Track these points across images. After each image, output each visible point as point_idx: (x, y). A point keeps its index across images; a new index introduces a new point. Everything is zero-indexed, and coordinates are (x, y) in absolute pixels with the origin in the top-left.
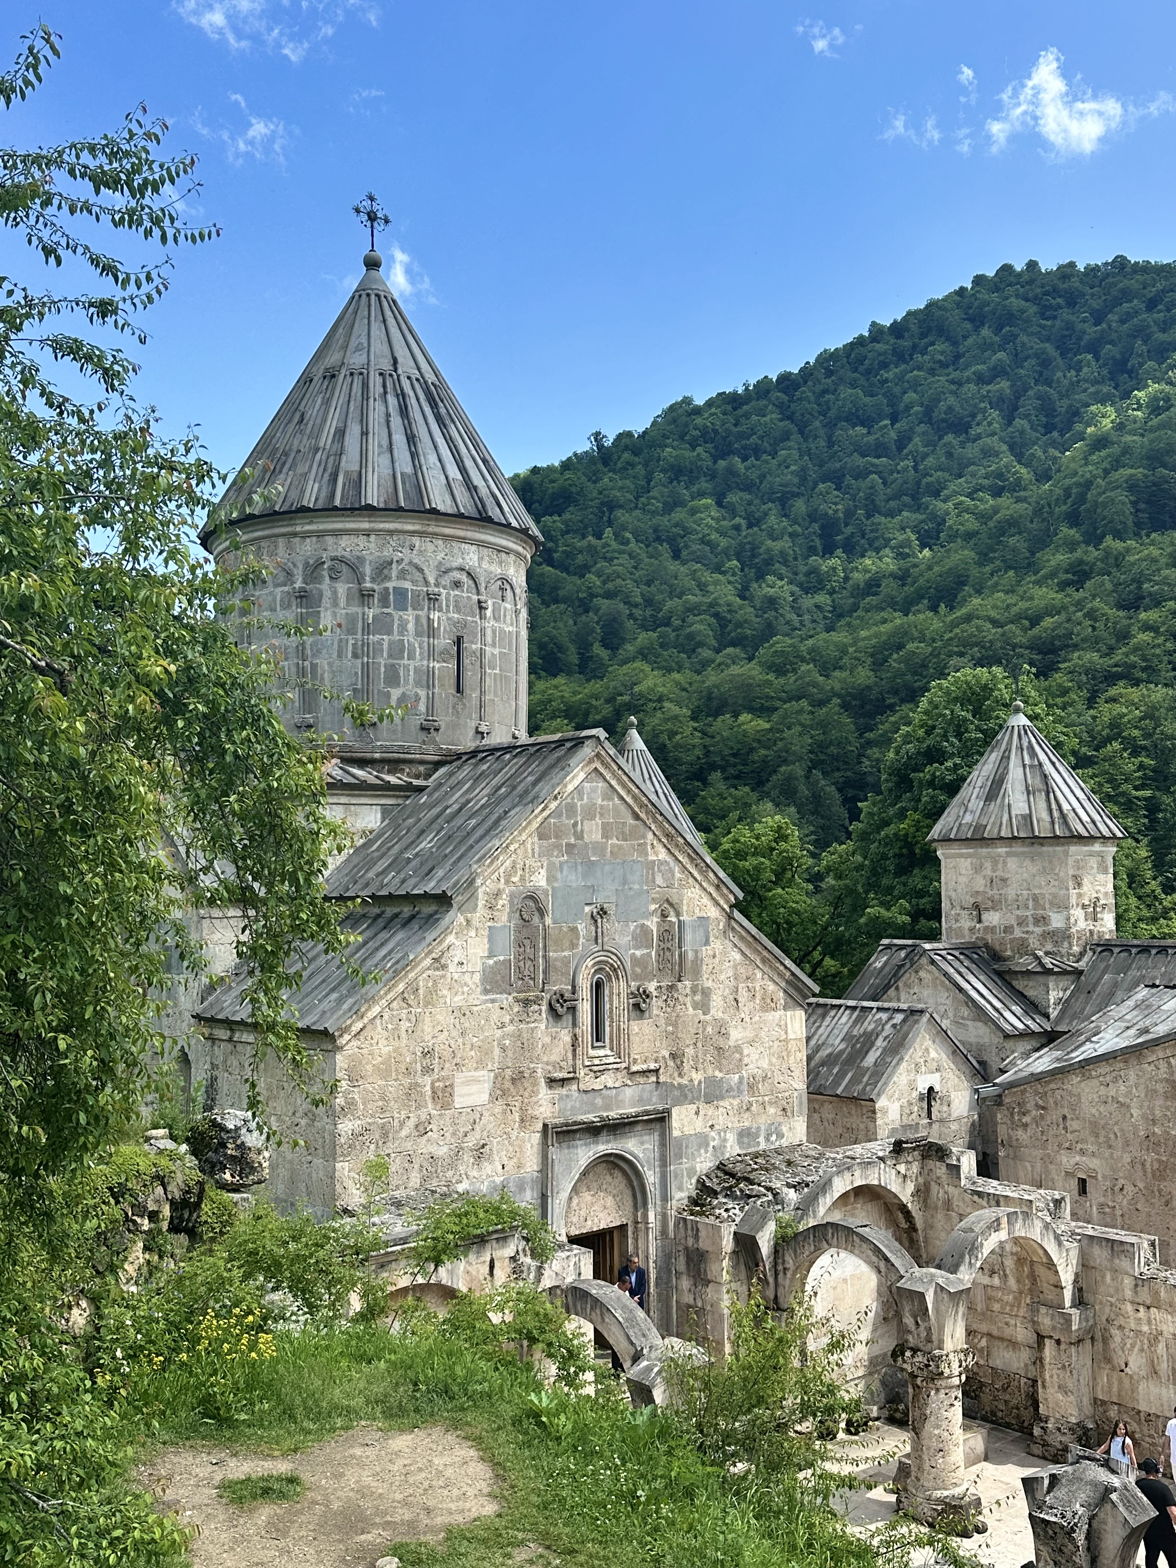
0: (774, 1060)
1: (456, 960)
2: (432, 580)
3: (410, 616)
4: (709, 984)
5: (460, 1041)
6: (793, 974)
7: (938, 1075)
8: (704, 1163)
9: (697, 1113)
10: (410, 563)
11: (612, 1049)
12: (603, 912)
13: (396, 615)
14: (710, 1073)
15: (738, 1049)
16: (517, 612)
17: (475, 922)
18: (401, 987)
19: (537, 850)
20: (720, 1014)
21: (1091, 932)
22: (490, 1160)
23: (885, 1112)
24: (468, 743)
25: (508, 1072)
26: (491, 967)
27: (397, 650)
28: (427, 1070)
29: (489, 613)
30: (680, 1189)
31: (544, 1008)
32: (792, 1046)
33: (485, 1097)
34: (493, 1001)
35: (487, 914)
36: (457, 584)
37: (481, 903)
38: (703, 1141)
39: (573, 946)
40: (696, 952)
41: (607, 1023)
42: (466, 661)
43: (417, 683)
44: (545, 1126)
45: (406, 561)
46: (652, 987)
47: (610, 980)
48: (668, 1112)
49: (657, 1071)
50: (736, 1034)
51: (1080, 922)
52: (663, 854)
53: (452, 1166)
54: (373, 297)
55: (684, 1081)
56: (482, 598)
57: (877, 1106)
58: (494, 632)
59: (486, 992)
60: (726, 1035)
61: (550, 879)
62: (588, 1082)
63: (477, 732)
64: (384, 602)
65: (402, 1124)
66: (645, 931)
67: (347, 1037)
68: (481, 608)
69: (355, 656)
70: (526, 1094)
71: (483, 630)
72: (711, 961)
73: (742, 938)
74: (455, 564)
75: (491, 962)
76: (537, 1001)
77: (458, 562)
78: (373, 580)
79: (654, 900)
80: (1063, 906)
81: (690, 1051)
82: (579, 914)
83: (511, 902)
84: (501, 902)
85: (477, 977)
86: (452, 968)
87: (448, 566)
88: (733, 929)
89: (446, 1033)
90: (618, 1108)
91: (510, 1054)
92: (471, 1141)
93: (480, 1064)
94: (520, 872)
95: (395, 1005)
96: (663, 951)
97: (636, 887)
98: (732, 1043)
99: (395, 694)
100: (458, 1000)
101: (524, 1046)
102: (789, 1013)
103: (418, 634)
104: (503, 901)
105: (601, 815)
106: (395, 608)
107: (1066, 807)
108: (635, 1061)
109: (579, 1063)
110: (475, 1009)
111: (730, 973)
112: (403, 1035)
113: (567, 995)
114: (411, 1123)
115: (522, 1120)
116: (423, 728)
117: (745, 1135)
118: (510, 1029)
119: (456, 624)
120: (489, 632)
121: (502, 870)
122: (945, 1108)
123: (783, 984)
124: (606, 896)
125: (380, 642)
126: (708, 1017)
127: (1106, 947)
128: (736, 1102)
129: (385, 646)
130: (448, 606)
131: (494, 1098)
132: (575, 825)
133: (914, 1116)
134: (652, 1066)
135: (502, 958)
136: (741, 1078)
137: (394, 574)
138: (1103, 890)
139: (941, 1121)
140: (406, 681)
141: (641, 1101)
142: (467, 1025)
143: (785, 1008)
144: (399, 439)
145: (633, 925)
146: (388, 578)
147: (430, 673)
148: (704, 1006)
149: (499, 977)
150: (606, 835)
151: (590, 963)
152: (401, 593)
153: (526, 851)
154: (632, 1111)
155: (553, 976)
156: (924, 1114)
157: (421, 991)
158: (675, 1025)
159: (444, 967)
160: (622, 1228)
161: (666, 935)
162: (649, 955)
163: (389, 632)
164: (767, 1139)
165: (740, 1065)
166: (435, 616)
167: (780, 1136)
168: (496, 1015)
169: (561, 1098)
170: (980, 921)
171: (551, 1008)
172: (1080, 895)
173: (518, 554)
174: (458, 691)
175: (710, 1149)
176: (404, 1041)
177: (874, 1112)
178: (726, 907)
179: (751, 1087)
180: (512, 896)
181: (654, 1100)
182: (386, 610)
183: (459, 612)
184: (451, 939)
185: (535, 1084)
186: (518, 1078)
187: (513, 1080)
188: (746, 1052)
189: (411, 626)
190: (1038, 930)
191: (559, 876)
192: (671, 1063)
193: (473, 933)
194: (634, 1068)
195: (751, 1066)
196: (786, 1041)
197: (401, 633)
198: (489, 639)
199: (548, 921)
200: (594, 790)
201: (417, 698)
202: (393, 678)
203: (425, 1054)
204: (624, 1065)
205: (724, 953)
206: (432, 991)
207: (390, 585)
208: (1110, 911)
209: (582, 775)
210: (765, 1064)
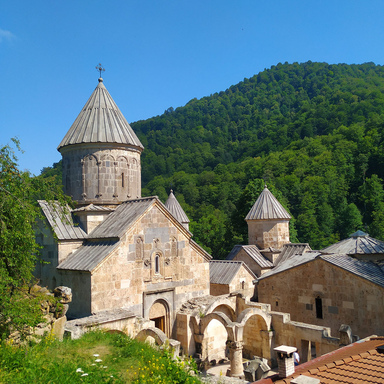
0: (201, 275)
1: (121, 253)
2: (116, 159)
3: (110, 168)
4: (185, 257)
5: (122, 272)
6: (206, 254)
7: (245, 278)
8: (184, 301)
9: (182, 289)
10: (110, 155)
11: (160, 273)
12: (158, 240)
13: (107, 168)
14: (185, 279)
15: (192, 272)
16: (138, 166)
17: (126, 244)
18: (107, 259)
19: (141, 226)
20: (187, 264)
21: (283, 242)
22: (130, 301)
23: (232, 288)
24: (126, 199)
25: (134, 279)
26: (130, 254)
27: (107, 177)
28: (114, 280)
29: (130, 167)
30: (178, 307)
31: (143, 264)
32: (206, 272)
33: (128, 286)
34: (130, 263)
35: (129, 241)
36: (122, 160)
37: (127, 239)
38: (183, 295)
39: (150, 249)
40: (181, 249)
41: (159, 267)
42: (125, 179)
43: (112, 185)
44: (144, 292)
45: (109, 155)
46: (170, 258)
47: (160, 256)
48: (175, 288)
49: (172, 278)
50: (192, 269)
51: (280, 239)
52: (173, 226)
53: (120, 302)
54: (101, 89)
55: (179, 281)
56: (128, 163)
57: (230, 286)
58: (132, 171)
59: (128, 260)
60: (189, 269)
61: (144, 232)
62: (154, 281)
63: (128, 197)
64: (104, 165)
65: (108, 293)
66: (169, 245)
67: (94, 272)
68: (128, 166)
69: (96, 178)
70: (139, 285)
71: (129, 171)
72: (185, 251)
73: (193, 246)
74: (121, 155)
75: (130, 253)
76: (141, 262)
77: (122, 155)
78: (101, 160)
79: (171, 237)
80: (276, 235)
81: (180, 273)
82: (152, 241)
83: (135, 238)
84: (132, 239)
85: (126, 257)
86: (120, 255)
87: (119, 155)
88: (190, 243)
89: (118, 270)
90: (162, 288)
91: (135, 275)
92: (125, 297)
93: (127, 278)
94: (137, 231)
95: (106, 264)
96: (173, 249)
97: (166, 234)
98: (190, 271)
99: (107, 187)
100: (121, 263)
101: (138, 273)
102: (205, 264)
103: (112, 173)
104: (133, 238)
105: (157, 217)
106: (107, 166)
107: (276, 211)
108: (166, 276)
109: (152, 277)
110: (126, 264)
111: (190, 254)
112: (108, 271)
113: (149, 261)
114: (110, 292)
115: (138, 291)
116: (114, 196)
117: (194, 293)
118: (135, 269)
119: (122, 170)
120: (130, 172)
121: (132, 230)
122: (247, 286)
123: (204, 257)
124: (158, 236)
125: (102, 175)
126: (184, 265)
127: (287, 245)
128: (192, 286)
129: (104, 176)
130: (120, 166)
131: (131, 286)
132: (150, 219)
133: (239, 288)
134: (170, 278)
135: (132, 252)
136: (193, 280)
137: (106, 158)
138: (286, 231)
139: (246, 289)
140: (109, 185)
141: (168, 286)
142: (124, 268)
143: (204, 262)
144: (107, 124)
145: (165, 243)
146: (104, 159)
147: (115, 182)
148: (183, 262)
149: (132, 257)
150: (158, 221)
151: (154, 252)
152: (108, 163)
153: (138, 226)
154: (165, 288)
155: (145, 256)
156: (242, 288)
157: (112, 261)
158: (176, 268)
159: (118, 255)
160: (164, 316)
161: (174, 245)
162: (169, 250)
163: (105, 172)
164: (200, 294)
165: (193, 277)
166: (116, 168)
167: (203, 293)
168: (131, 266)
169: (147, 286)
170: (257, 240)
171: (145, 264)
172: (280, 233)
173: (138, 152)
174: (123, 186)
175: (185, 297)
176: (108, 273)
177: (229, 288)
178: (189, 238)
179: (195, 282)
180: (135, 237)
181: (171, 285)
182: (104, 167)
183: (122, 167)
184: (119, 248)
185: (141, 282)
186: (137, 281)
187: (136, 282)
188: (194, 273)
189: (110, 171)
190: (270, 242)
191: (147, 232)
192: (175, 276)
193: (125, 246)
194: (166, 278)
195: (195, 277)
196: (204, 270)
197: (108, 173)
198: (130, 173)
199: (144, 243)
200: (155, 210)
201: (112, 188)
202: (106, 184)
203: (113, 276)
204: (164, 277)
205: (189, 249)
206: (115, 261)
207: (105, 161)
208: (288, 236)
209: (152, 207)
210: (199, 276)
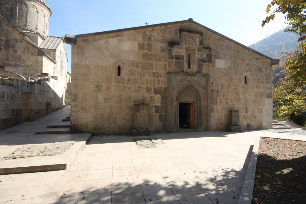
4: (17, 49)
9: (12, 68)
15: (24, 60)
20: (20, 54)
40: (14, 44)
42: (13, 12)
48: (4, 67)
50: (23, 58)
52: (6, 27)
55: (9, 63)
60: (21, 58)
68: (17, 5)
72: (18, 45)
81: (11, 59)
102: (38, 57)
126: (16, 54)
128: (23, 68)
143: (38, 55)
148: (16, 51)
165: (24, 63)
174: (11, 16)
179: (27, 66)
183: (12, 5)
188: (26, 61)
192: (6, 60)
195: (27, 63)
196: (38, 61)
210: (31, 63)
